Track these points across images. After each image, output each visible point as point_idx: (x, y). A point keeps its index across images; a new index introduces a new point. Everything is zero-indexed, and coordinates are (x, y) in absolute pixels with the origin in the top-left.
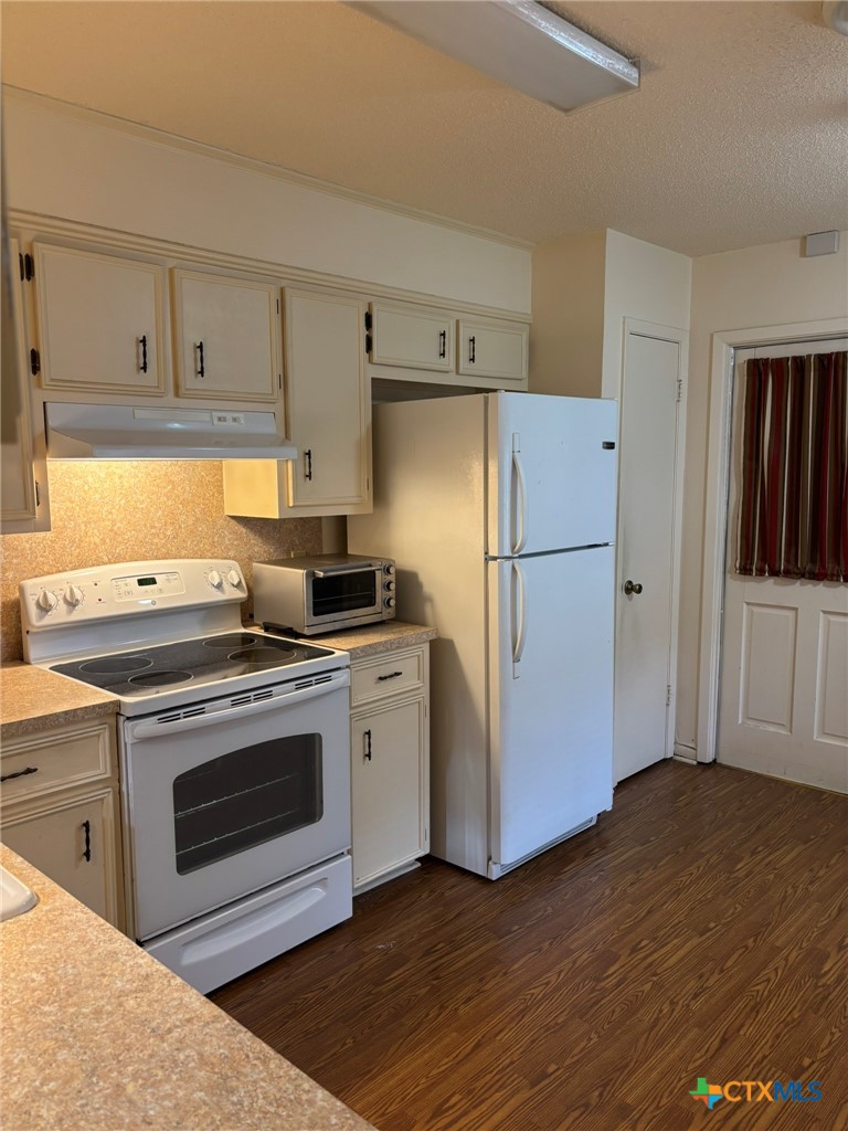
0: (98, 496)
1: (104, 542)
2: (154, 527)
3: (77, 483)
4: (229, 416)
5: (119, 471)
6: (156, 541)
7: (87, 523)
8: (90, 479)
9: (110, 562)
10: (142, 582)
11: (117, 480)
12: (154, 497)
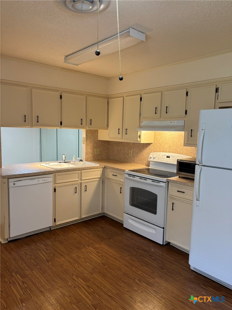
0: (168, 139)
1: (168, 148)
2: (178, 146)
3: (164, 136)
4: (173, 121)
5: (172, 134)
6: (178, 149)
7: (165, 144)
8: (167, 135)
9: (168, 152)
10: (167, 157)
11: (171, 135)
12: (178, 140)
